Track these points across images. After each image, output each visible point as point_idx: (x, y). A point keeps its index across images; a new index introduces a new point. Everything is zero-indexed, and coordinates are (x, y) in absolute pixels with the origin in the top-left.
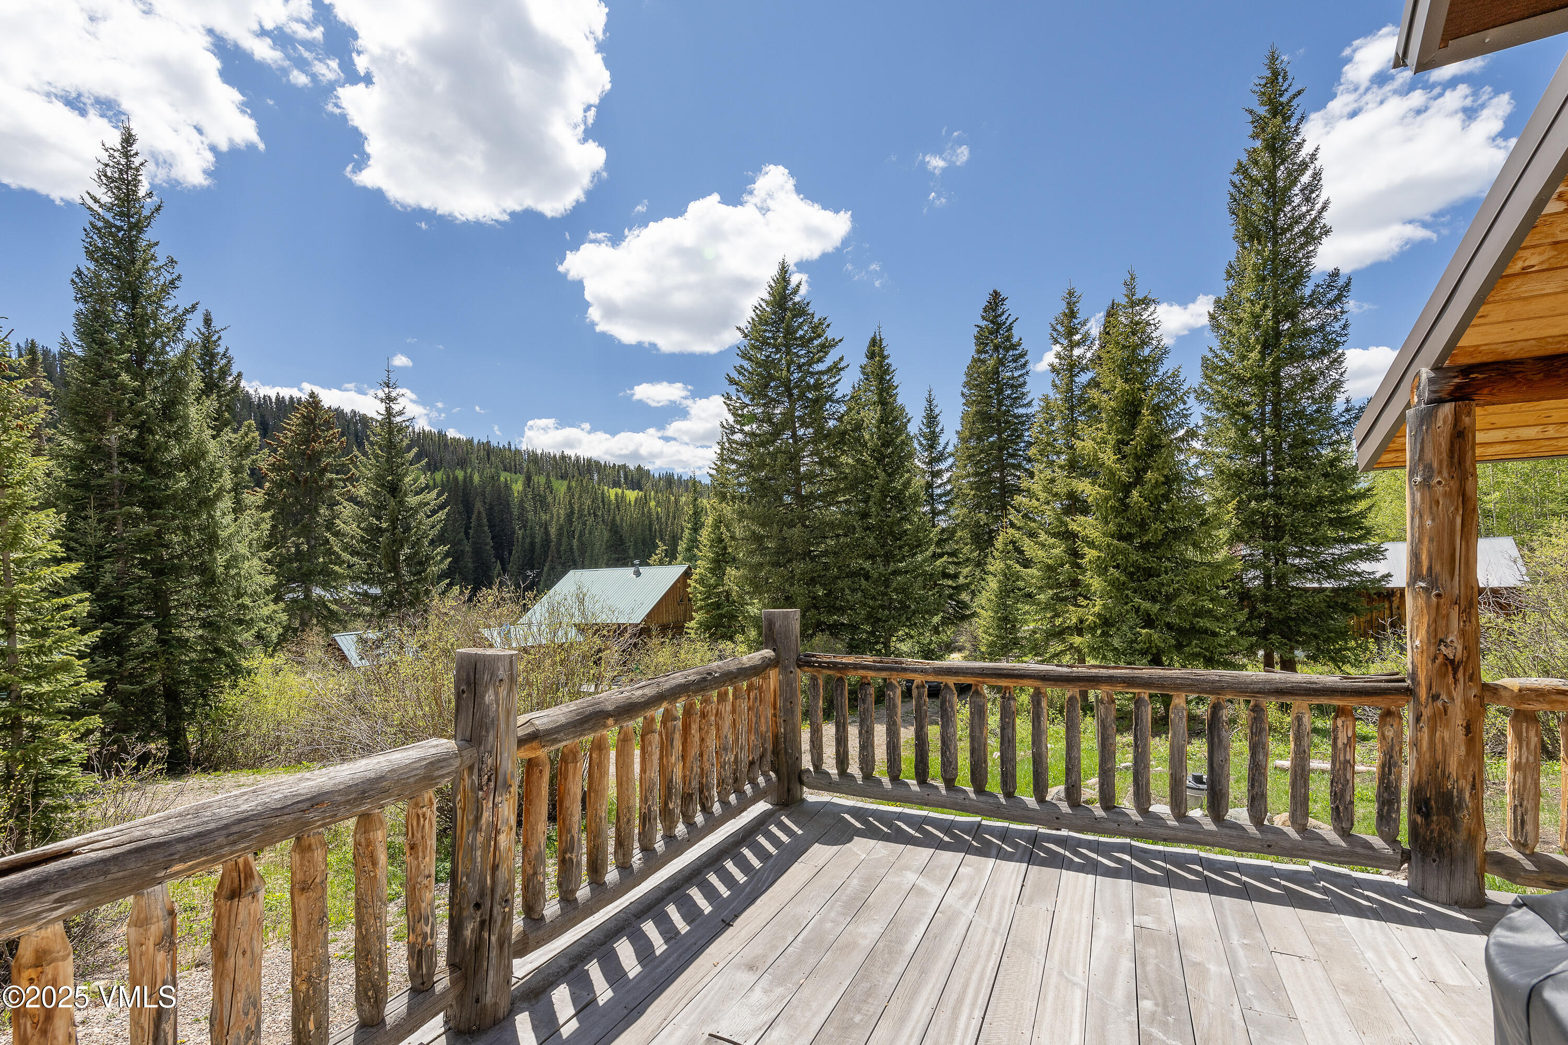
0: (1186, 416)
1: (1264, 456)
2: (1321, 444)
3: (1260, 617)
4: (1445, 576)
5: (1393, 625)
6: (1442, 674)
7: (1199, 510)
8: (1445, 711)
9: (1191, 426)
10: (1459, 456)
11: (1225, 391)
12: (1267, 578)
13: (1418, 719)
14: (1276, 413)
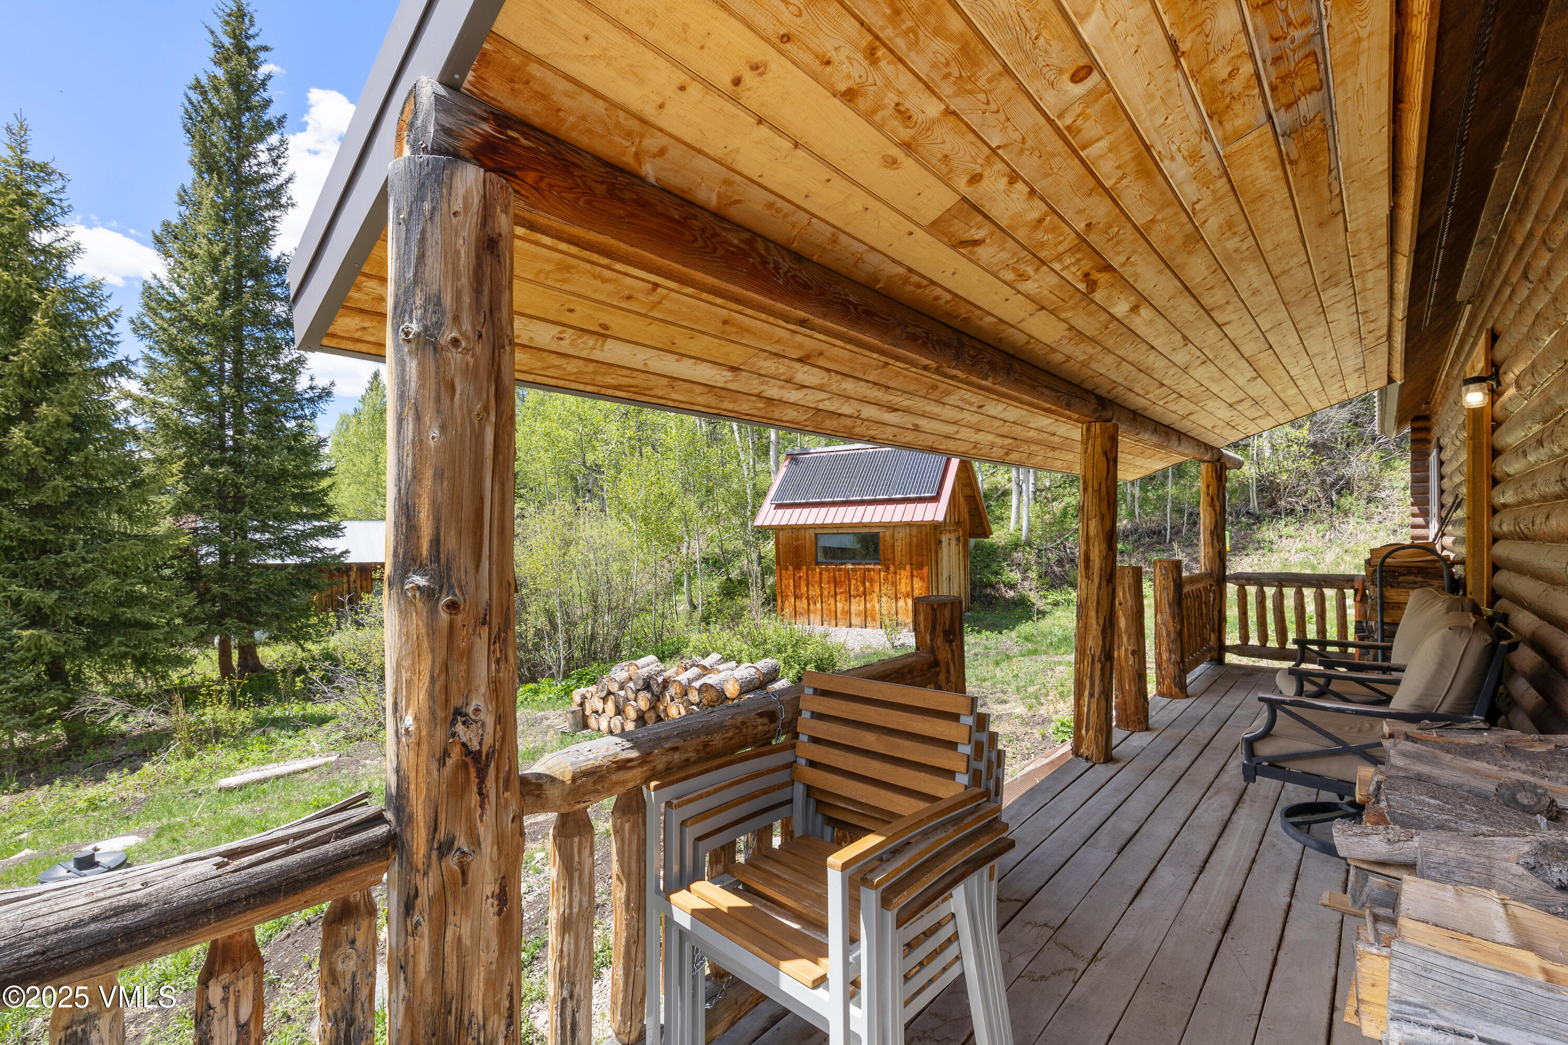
0: (112, 344)
1: (222, 418)
2: (284, 415)
3: (213, 600)
4: (465, 561)
5: (351, 601)
6: (457, 791)
7: (130, 467)
8: (464, 873)
9: (119, 357)
10: (491, 292)
11: (173, 331)
12: (224, 554)
13: (408, 907)
14: (238, 373)
